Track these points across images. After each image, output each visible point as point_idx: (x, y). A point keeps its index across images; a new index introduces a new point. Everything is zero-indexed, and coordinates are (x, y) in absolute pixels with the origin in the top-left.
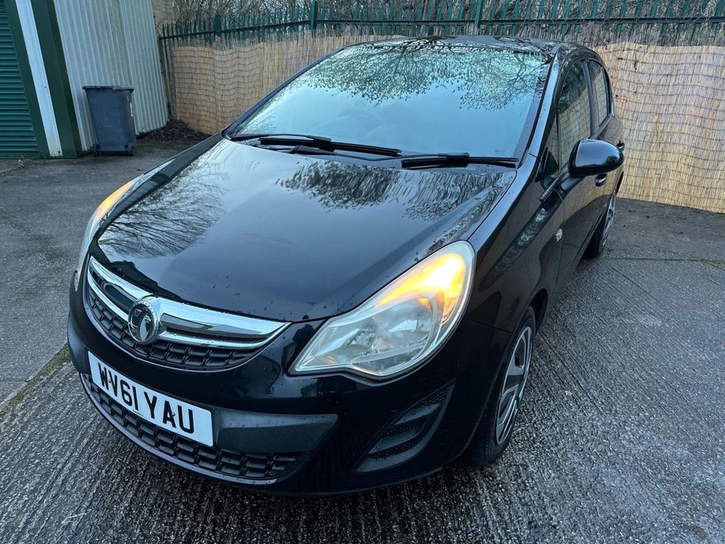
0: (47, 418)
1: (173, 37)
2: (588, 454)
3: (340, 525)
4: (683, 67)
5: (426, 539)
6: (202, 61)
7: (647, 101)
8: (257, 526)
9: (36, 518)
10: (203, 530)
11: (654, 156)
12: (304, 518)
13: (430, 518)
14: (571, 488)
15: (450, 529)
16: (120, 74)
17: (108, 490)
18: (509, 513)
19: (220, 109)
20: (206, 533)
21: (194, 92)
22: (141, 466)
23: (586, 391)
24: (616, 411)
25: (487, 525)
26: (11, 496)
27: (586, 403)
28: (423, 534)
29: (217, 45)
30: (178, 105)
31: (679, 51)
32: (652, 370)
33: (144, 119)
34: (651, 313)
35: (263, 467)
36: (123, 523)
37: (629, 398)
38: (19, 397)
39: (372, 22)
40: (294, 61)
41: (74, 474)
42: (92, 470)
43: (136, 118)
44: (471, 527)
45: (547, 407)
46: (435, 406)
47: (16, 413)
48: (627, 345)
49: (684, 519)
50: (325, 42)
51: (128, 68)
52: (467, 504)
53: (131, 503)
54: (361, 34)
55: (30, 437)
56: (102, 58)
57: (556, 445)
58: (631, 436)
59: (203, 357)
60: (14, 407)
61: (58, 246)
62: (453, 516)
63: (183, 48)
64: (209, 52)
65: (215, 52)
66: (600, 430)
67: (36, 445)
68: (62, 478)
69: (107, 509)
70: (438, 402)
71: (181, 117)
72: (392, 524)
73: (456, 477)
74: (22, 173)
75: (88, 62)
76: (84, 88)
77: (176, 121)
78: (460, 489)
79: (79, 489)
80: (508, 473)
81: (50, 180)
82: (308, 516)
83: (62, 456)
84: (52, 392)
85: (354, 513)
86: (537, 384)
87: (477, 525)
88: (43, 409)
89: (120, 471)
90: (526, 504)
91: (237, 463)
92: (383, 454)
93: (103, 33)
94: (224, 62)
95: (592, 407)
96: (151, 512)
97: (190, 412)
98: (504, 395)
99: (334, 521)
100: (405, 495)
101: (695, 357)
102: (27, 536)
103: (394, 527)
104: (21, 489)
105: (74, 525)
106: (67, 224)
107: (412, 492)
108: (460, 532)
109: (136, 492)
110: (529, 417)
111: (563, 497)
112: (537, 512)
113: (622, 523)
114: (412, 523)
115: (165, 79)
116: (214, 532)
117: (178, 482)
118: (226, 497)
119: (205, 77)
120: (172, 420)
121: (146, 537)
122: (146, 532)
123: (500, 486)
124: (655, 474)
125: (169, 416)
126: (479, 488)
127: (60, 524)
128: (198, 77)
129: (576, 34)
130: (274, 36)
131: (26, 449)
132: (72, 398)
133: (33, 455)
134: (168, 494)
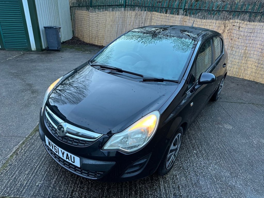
0: (32, 151)
1: (75, 7)
2: (197, 173)
3: (117, 191)
4: (256, 30)
5: (142, 197)
6: (85, 16)
7: (242, 41)
8: (92, 189)
9: (29, 182)
10: (77, 189)
11: (243, 62)
12: (107, 188)
13: (144, 190)
14: (189, 184)
15: (150, 194)
16: (56, 21)
17: (50, 175)
18: (168, 191)
19: (91, 34)
20: (78, 190)
21: (82, 27)
22: (59, 168)
23: (200, 151)
24: (209, 159)
25: (161, 194)
26: (22, 175)
27: (200, 155)
28: (141, 195)
29: (90, 11)
30: (76, 31)
31: (255, 24)
32: (224, 145)
33: (64, 37)
34: (229, 124)
35: (94, 174)
36: (54, 186)
37: (215, 155)
38: (23, 143)
39: (146, 6)
40: (117, 19)
41: (40, 169)
42: (45, 168)
43: (62, 38)
44: (156, 194)
45: (187, 156)
46: (145, 160)
47: (22, 148)
48: (218, 135)
49: (222, 196)
50: (129, 13)
51: (59, 19)
52: (156, 187)
53: (56, 179)
54: (142, 11)
55: (27, 157)
56: (50, 15)
57: (187, 169)
58: (212, 168)
59: (78, 142)
60: (22, 147)
61: (35, 88)
62: (151, 190)
63: (78, 11)
64: (88, 13)
65: (90, 13)
66: (203, 165)
67: (29, 159)
68: (36, 170)
69: (49, 181)
70: (146, 159)
71: (77, 36)
72: (133, 191)
73: (154, 178)
74: (23, 57)
75: (46, 17)
76: (44, 27)
77: (75, 37)
78: (155, 182)
79: (41, 174)
80: (170, 177)
81: (32, 61)
82: (108, 187)
83: (36, 163)
84: (33, 142)
85: (121, 187)
86: (185, 148)
87: (158, 193)
88: (31, 147)
89: (53, 169)
90: (174, 188)
91: (87, 172)
92: (129, 173)
93: (51, 6)
94: (93, 17)
95: (202, 157)
96: (62, 183)
97: (74, 157)
98: (169, 155)
99: (115, 189)
100: (137, 183)
101: (241, 141)
102: (27, 188)
103: (133, 192)
104: (24, 173)
105: (40, 185)
106: (37, 79)
107: (140, 182)
108: (152, 195)
109: (58, 176)
110: (180, 159)
111: (186, 187)
112: (177, 191)
113: (203, 196)
114: (139, 192)
115: (72, 22)
116: (80, 190)
117: (70, 174)
118: (84, 180)
119: (86, 22)
120: (68, 158)
121: (60, 190)
122: (60, 189)
123: (167, 182)
124: (217, 181)
125: (68, 157)
126: (160, 182)
127: (36, 185)
128: (84, 22)
129: (218, 15)
130: (111, 9)
131: (26, 160)
132: (39, 144)
133: (28, 162)
134: (67, 177)
